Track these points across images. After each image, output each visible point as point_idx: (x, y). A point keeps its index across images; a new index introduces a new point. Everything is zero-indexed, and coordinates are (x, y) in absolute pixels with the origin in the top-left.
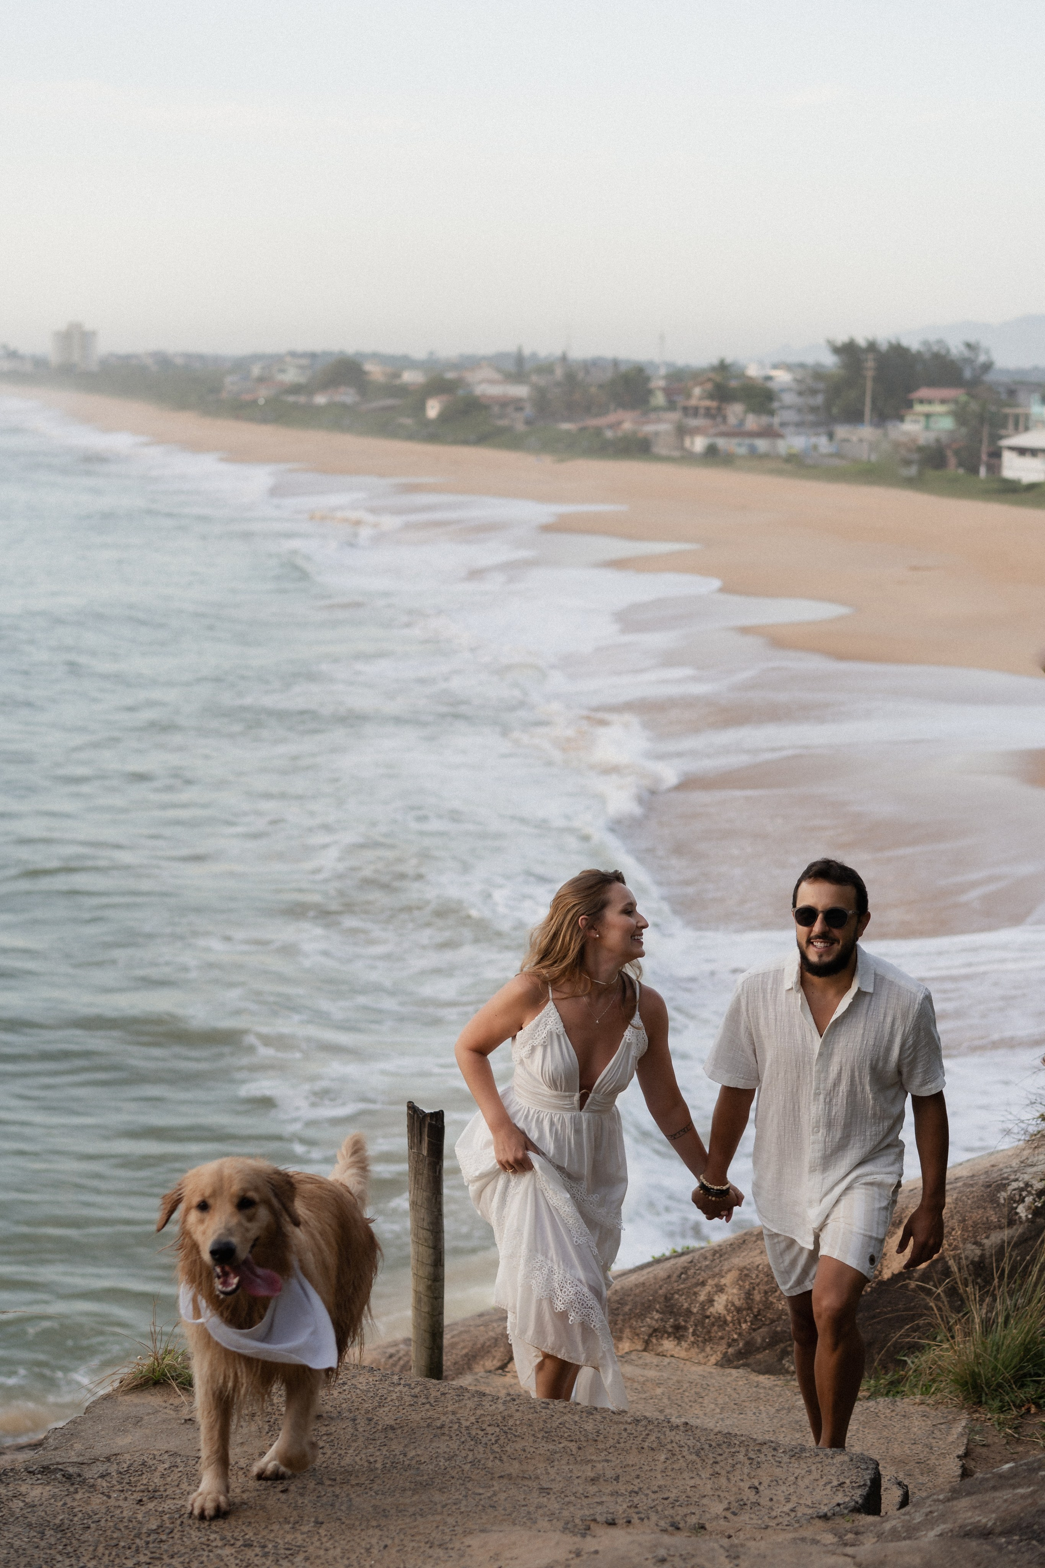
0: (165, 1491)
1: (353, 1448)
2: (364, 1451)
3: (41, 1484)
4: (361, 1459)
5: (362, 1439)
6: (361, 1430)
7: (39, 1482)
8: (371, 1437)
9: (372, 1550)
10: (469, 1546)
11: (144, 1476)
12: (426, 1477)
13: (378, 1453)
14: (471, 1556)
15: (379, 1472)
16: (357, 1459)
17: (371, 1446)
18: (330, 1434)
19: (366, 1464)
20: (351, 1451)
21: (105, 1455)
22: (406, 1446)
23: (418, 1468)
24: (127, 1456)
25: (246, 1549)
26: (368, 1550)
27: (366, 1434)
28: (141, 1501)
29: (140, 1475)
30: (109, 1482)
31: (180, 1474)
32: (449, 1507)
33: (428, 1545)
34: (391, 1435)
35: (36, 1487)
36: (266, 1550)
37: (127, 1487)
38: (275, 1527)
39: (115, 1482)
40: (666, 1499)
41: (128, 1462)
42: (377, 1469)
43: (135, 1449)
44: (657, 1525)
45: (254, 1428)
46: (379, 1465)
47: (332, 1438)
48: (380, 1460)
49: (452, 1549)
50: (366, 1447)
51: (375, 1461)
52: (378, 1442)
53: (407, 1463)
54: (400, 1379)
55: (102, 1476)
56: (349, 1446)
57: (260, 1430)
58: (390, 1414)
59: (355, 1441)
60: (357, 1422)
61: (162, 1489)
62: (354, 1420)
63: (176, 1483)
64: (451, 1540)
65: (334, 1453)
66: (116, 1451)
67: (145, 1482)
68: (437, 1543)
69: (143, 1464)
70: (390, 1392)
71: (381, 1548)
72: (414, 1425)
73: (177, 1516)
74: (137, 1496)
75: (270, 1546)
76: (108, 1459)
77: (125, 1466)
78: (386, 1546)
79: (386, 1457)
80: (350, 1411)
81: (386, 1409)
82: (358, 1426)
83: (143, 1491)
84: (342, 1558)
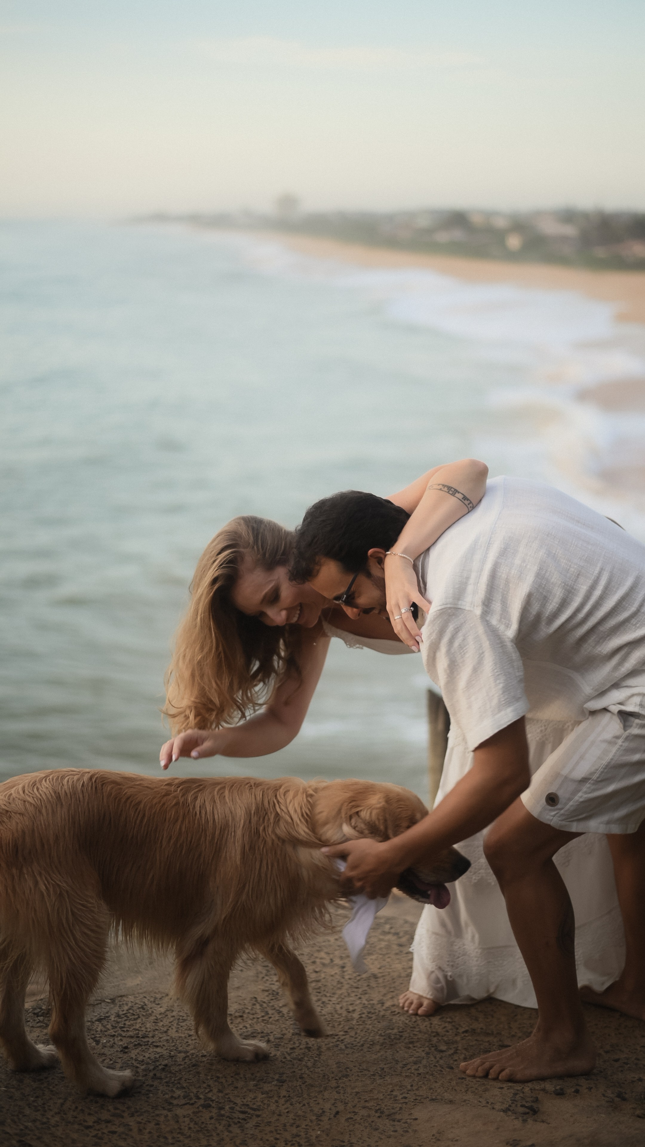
0: (153, 1037)
1: (336, 996)
2: (346, 999)
3: (40, 1027)
4: (341, 1008)
5: (346, 986)
6: (347, 977)
7: (39, 1025)
8: (355, 985)
9: (322, 1118)
10: (416, 1119)
11: (139, 1021)
12: (395, 1031)
13: (358, 1002)
14: (415, 1131)
15: (354, 1022)
16: (338, 1007)
17: (353, 995)
18: (318, 981)
19: (344, 1013)
20: (333, 999)
21: (112, 997)
22: (385, 995)
23: (391, 1020)
24: (131, 998)
25: (204, 1110)
26: (319, 1117)
27: (351, 982)
28: (126, 1048)
29: (135, 1019)
30: (104, 1027)
31: (172, 1019)
32: (409, 1067)
33: (378, 1115)
34: (373, 984)
35: (35, 1029)
36: (223, 1112)
37: (120, 1032)
38: (240, 1084)
39: (109, 1026)
40: (617, 1060)
41: (130, 1005)
42: (352, 1019)
43: (140, 991)
44: (604, 1095)
45: (251, 973)
46: (356, 1015)
47: (320, 984)
48: (358, 1009)
49: (399, 1121)
50: (349, 995)
51: (354, 1011)
52: (360, 990)
53: (382, 1013)
54: (391, 928)
55: (100, 1020)
56: (334, 994)
57: (258, 973)
58: (376, 962)
59: (340, 989)
60: (345, 969)
61: (151, 1035)
62: (343, 967)
63: (165, 1029)
64: (401, 1108)
65: (319, 1000)
66: (121, 993)
67: (137, 1026)
68: (387, 1112)
69: (142, 1008)
70: (380, 940)
71: (332, 1116)
72: (395, 974)
73: (152, 1067)
74: (124, 1042)
75: (227, 1108)
76: (113, 1001)
77: (126, 1008)
78: (337, 1113)
79: (365, 1007)
80: (341, 958)
81: (374, 957)
82: (346, 974)
83: (132, 1037)
84: (291, 1126)
